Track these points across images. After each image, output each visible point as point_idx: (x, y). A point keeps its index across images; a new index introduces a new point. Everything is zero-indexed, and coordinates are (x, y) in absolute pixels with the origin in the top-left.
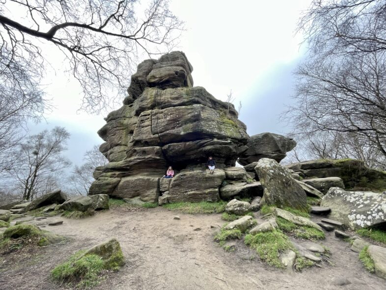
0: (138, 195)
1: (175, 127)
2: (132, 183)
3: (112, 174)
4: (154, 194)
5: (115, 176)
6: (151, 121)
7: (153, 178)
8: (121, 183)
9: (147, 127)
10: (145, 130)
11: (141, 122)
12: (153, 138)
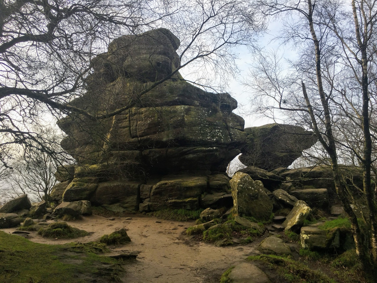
0: (117, 202)
2: (111, 189)
3: (88, 179)
4: (135, 201)
5: (92, 182)
6: (130, 121)
7: (133, 185)
8: (98, 189)
9: (126, 129)
10: (124, 132)
11: (118, 122)
12: (133, 142)
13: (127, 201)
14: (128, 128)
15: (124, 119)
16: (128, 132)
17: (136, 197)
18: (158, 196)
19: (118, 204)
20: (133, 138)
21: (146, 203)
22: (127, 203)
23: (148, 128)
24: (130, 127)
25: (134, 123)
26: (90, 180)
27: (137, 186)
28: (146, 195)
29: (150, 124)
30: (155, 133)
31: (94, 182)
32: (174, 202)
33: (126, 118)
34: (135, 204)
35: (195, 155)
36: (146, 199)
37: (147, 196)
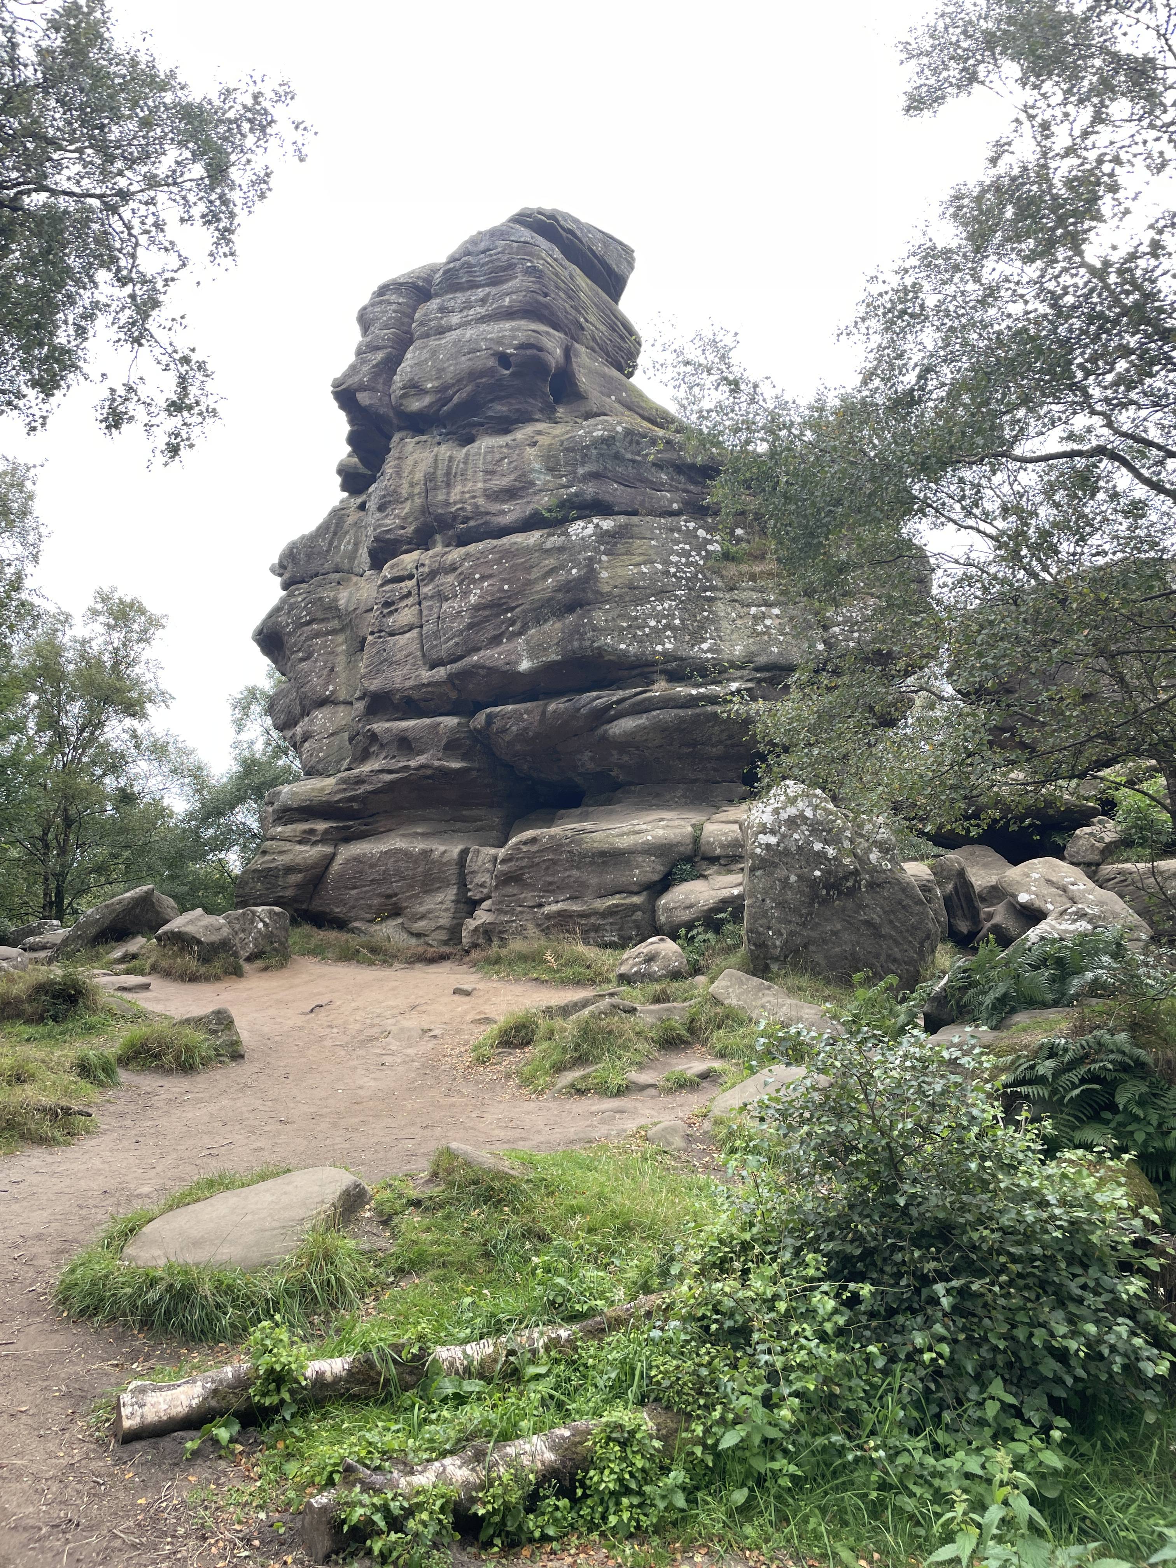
0: (396, 912)
1: (502, 635)
2: (372, 866)
3: (305, 832)
4: (447, 910)
5: (314, 839)
6: (420, 604)
7: (442, 848)
8: (336, 867)
9: (407, 635)
10: (401, 649)
11: (386, 611)
12: (429, 684)
13: (422, 909)
14: (416, 631)
15: (403, 598)
16: (415, 646)
17: (451, 893)
18: (512, 889)
19: (400, 920)
20: (432, 668)
21: (482, 916)
22: (423, 917)
23: (470, 626)
24: (421, 627)
25: (430, 608)
26: (312, 831)
27: (455, 851)
28: (482, 885)
29: (477, 608)
30: (495, 640)
31: (322, 841)
32: (560, 913)
33: (409, 594)
34: (445, 920)
35: (641, 720)
36: (483, 900)
37: (485, 891)
